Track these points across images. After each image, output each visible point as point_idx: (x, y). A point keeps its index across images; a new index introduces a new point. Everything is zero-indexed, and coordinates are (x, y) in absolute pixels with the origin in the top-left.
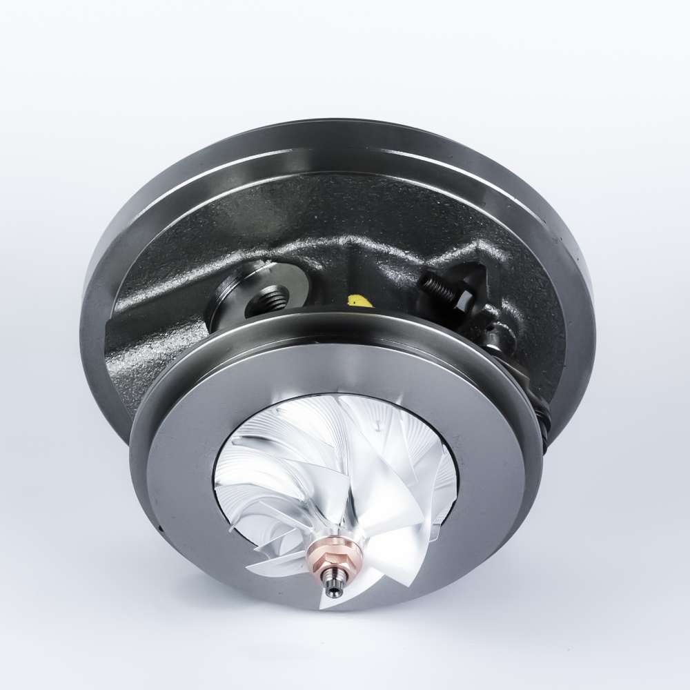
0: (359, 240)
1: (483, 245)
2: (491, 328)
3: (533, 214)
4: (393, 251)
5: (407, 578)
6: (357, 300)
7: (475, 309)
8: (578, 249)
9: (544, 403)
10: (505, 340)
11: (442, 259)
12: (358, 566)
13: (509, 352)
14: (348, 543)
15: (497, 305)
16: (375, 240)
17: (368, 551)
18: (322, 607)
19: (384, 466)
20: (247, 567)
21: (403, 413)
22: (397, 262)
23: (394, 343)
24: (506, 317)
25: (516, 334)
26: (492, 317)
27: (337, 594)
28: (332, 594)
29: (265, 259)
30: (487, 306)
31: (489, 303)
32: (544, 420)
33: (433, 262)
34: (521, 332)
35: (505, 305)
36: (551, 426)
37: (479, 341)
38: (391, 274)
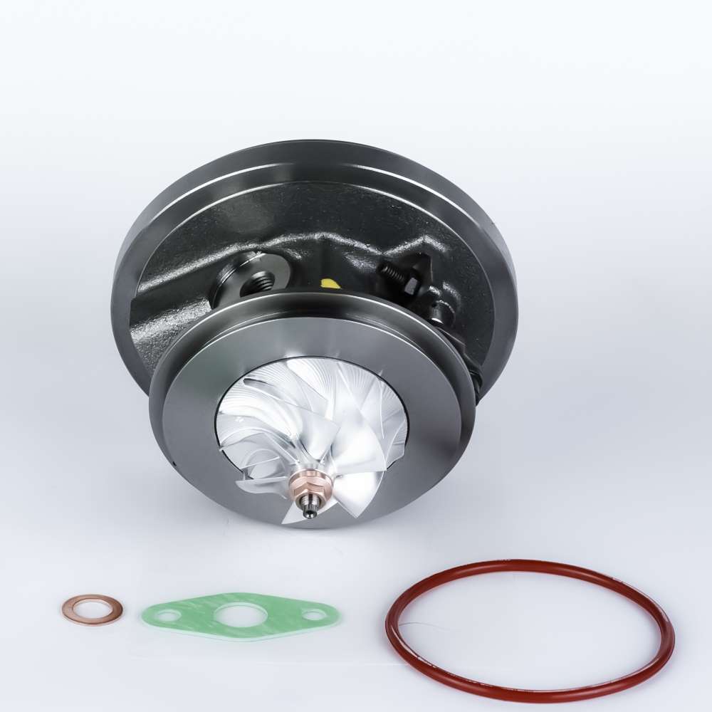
0: (331, 236)
1: (429, 240)
2: (435, 305)
3: (467, 215)
4: (357, 244)
6: (328, 283)
7: (422, 290)
8: (504, 243)
9: (475, 364)
10: (446, 314)
11: (396, 250)
12: (329, 494)
13: (449, 324)
14: (323, 476)
15: (439, 287)
16: (343, 236)
18: (284, 523)
20: (237, 482)
22: (361, 254)
23: (357, 317)
24: (447, 296)
25: (455, 310)
26: (434, 296)
27: (312, 516)
28: (308, 516)
29: (256, 250)
30: (431, 288)
31: (433, 285)
32: (477, 378)
33: (389, 253)
34: (459, 309)
35: (445, 287)
36: (482, 383)
37: (426, 316)
38: (356, 262)
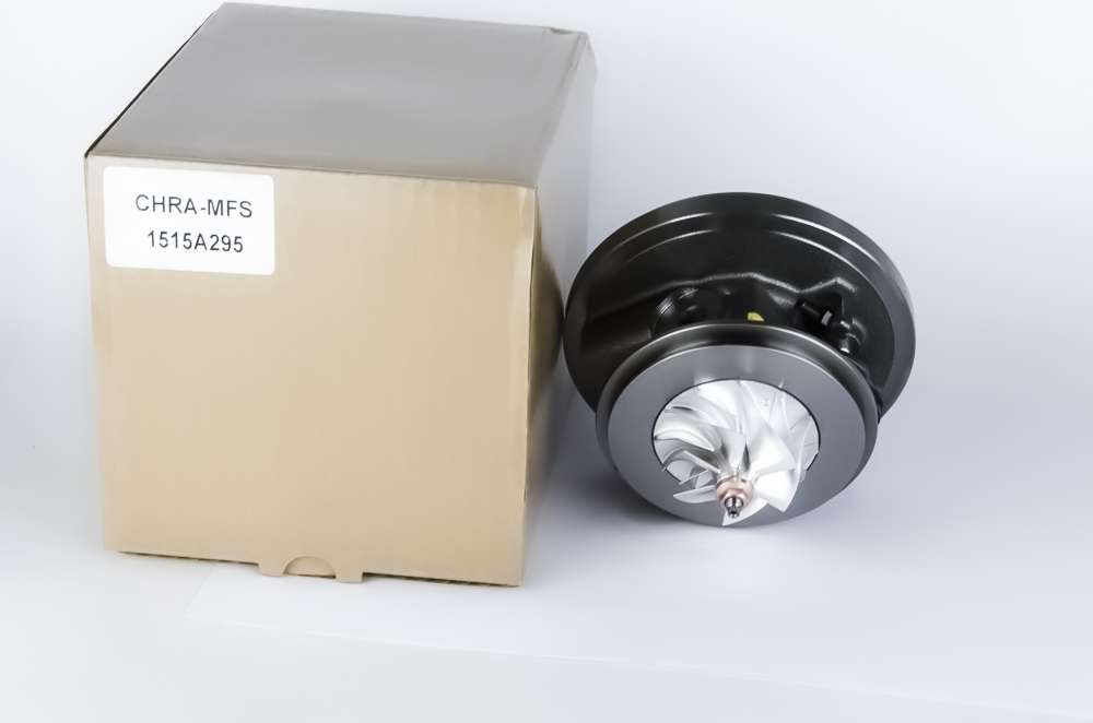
0: (756, 276)
1: (840, 281)
2: (844, 337)
3: (870, 256)
4: (778, 283)
5: (783, 508)
6: (754, 317)
7: (834, 324)
8: (905, 285)
9: (879, 390)
10: (853, 345)
11: (816, 288)
12: (751, 497)
13: (855, 354)
14: (744, 481)
15: (849, 322)
16: (767, 275)
17: (756, 487)
18: (724, 524)
19: (770, 430)
20: (676, 496)
21: (784, 394)
22: (781, 291)
23: (779, 346)
24: (855, 330)
25: (861, 340)
26: (844, 330)
27: (735, 515)
28: (732, 515)
29: (690, 286)
30: (843, 323)
31: (844, 320)
32: (879, 402)
33: (807, 291)
34: (864, 339)
35: (854, 322)
36: (883, 404)
37: (837, 347)
38: (779, 299)
